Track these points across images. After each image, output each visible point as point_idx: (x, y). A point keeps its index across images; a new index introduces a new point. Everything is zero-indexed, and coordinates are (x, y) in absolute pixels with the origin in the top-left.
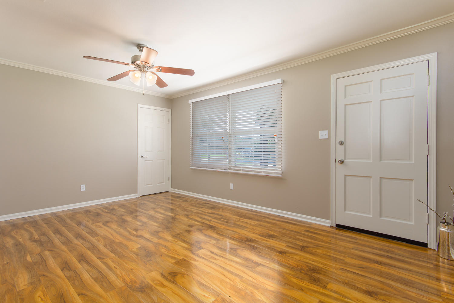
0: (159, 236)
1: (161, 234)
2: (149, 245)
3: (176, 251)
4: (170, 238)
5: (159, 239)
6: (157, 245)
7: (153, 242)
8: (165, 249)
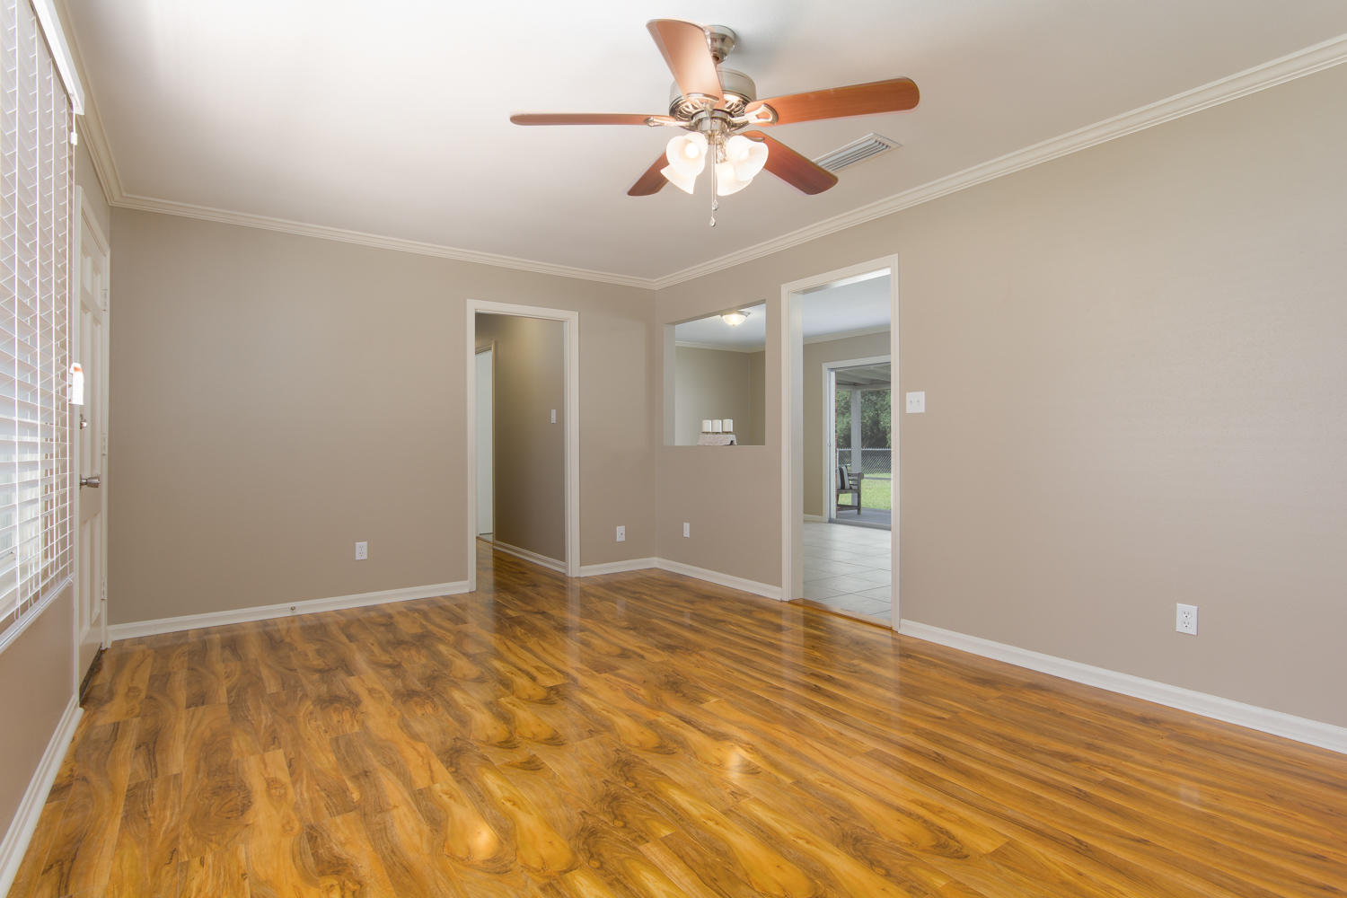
0: (656, 732)
1: (650, 738)
2: (681, 708)
3: (611, 687)
4: (622, 722)
5: (655, 720)
6: (658, 706)
7: (672, 714)
8: (637, 694)
